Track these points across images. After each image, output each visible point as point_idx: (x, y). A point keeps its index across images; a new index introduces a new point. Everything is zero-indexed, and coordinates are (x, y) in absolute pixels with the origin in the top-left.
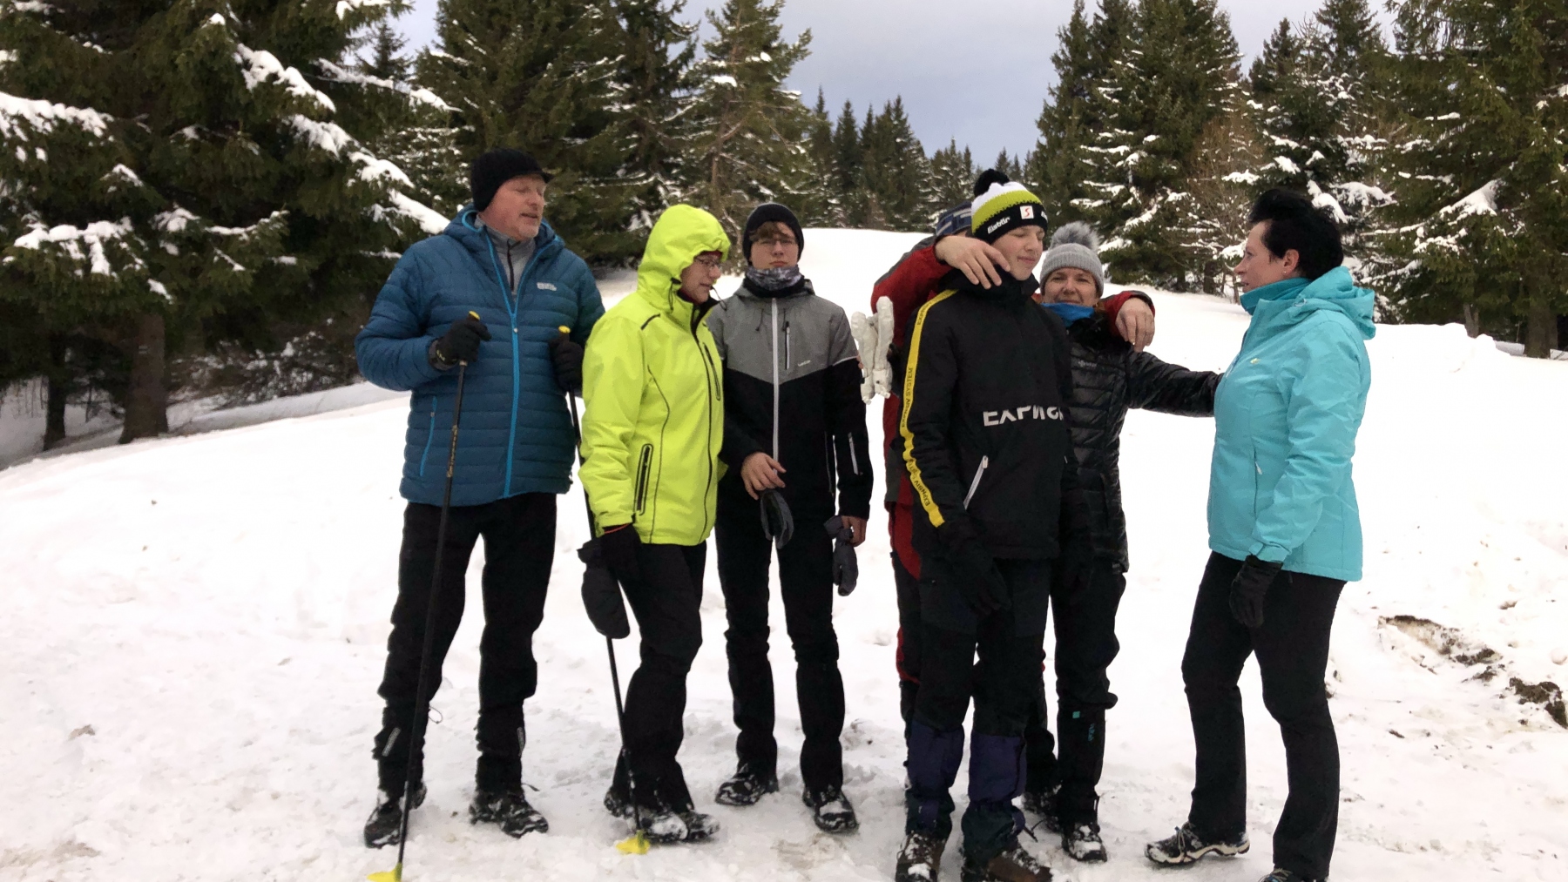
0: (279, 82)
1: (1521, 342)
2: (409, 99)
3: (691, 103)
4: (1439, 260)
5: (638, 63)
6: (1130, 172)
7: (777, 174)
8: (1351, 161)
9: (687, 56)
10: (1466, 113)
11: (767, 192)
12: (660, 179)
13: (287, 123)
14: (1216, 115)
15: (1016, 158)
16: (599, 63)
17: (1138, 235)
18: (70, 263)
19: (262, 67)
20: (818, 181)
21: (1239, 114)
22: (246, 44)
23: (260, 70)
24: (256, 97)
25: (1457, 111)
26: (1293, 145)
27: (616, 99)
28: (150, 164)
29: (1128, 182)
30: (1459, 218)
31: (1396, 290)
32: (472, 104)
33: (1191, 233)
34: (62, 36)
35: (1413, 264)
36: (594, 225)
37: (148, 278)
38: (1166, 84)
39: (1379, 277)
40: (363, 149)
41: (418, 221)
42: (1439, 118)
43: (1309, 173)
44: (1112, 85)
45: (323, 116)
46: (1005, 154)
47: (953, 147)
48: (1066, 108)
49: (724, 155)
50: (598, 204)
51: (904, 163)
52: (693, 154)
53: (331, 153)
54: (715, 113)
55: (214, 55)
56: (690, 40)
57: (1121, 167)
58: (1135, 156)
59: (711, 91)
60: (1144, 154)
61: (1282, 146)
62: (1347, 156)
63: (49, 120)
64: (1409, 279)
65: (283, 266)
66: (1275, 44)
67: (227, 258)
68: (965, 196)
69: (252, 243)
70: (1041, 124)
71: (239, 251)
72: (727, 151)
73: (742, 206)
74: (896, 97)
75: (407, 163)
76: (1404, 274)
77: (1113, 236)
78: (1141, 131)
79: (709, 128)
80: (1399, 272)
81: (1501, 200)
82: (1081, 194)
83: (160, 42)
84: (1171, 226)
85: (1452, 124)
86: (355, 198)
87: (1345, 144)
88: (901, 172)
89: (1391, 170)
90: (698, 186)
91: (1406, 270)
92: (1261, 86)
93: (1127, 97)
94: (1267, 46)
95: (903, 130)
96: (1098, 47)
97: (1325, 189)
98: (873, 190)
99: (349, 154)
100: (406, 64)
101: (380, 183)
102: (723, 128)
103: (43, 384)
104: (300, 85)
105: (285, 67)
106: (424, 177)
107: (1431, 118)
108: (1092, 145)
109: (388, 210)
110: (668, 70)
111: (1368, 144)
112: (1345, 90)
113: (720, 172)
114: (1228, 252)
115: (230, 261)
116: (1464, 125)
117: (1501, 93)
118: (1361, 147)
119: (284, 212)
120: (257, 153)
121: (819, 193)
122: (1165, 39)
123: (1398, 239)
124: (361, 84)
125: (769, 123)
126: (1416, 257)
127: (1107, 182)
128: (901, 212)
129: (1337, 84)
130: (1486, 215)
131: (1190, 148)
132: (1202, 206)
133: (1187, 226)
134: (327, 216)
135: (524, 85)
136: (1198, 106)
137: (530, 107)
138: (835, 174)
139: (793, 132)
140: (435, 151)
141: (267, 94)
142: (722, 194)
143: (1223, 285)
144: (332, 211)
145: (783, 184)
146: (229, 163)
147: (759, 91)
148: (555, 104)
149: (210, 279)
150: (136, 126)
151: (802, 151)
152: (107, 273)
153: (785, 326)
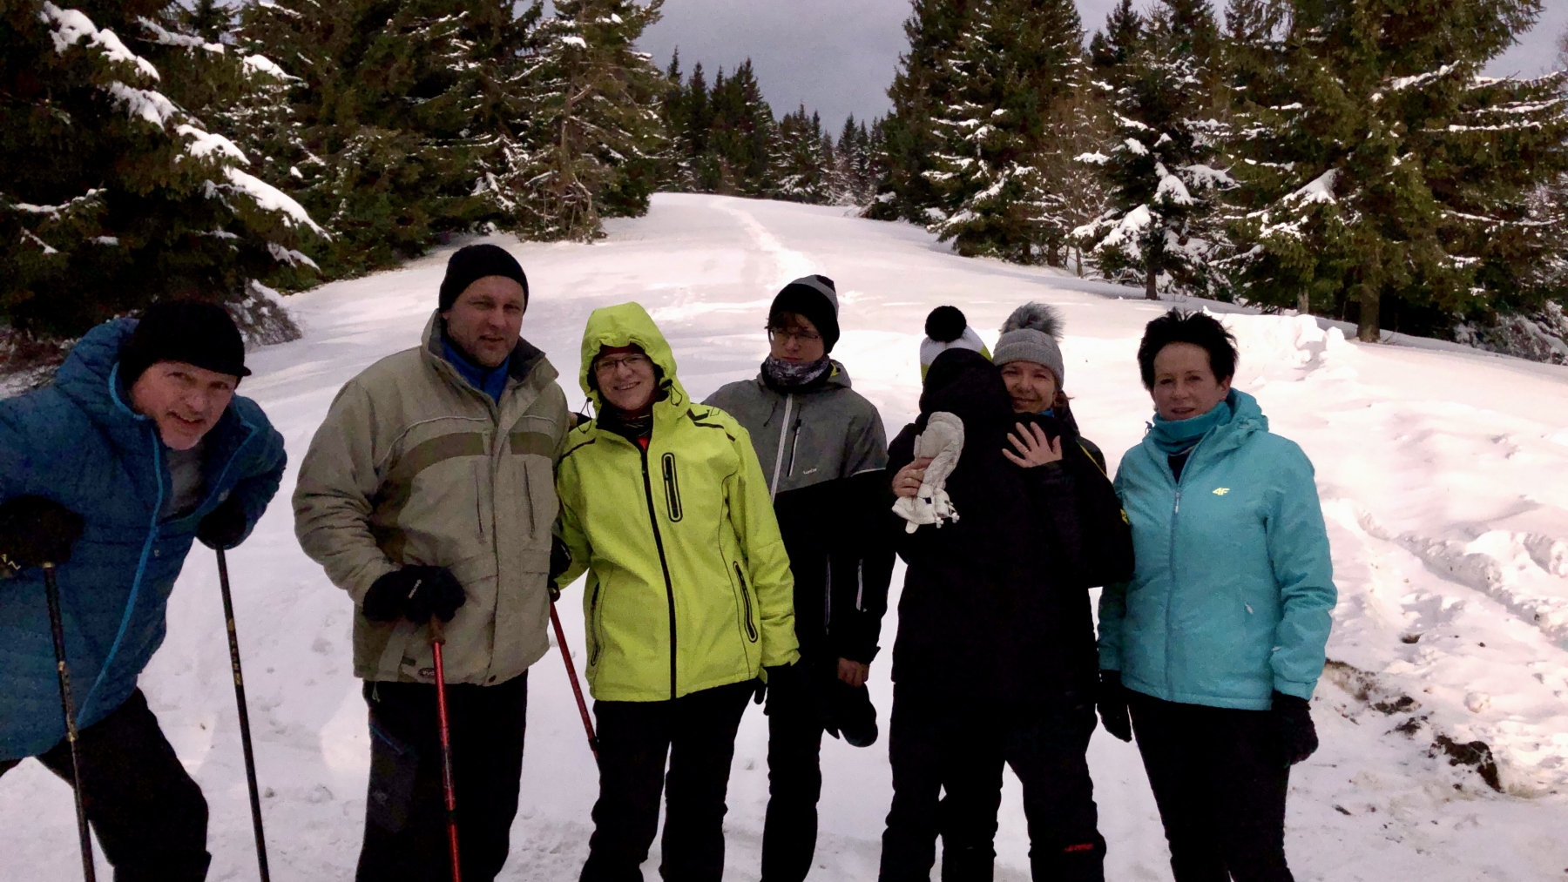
0: (93, 45)
1: (1353, 322)
2: (243, 66)
3: (539, 62)
4: (1283, 246)
5: (482, 20)
6: (978, 146)
7: (630, 138)
8: (1196, 143)
9: (534, 15)
10: (1308, 103)
11: (618, 156)
12: (506, 141)
13: (103, 89)
14: (1062, 90)
15: (863, 123)
16: (442, 19)
17: (986, 209)
19: (72, 29)
20: (669, 144)
21: (1082, 89)
23: (70, 31)
24: (67, 61)
25: (1300, 102)
26: (1142, 126)
27: (461, 60)
29: (976, 155)
30: (1301, 206)
31: (1241, 273)
32: (306, 60)
33: (1037, 207)
35: (1257, 248)
36: (438, 188)
38: (1013, 59)
39: (1224, 260)
40: (192, 120)
41: (255, 198)
42: (1283, 108)
43: (1157, 155)
44: (962, 58)
45: (146, 84)
46: (852, 119)
47: (802, 112)
48: (916, 77)
49: (574, 117)
50: (441, 167)
51: (754, 127)
52: (541, 116)
53: (155, 124)
54: (563, 74)
55: (17, 14)
57: (970, 140)
58: (984, 130)
59: (560, 51)
60: (993, 128)
61: (1131, 128)
62: (1192, 139)
64: (1254, 262)
65: (104, 247)
66: (1117, 19)
67: (36, 239)
68: (814, 162)
69: (65, 225)
70: (892, 93)
71: (51, 231)
72: (573, 114)
73: (593, 171)
74: (746, 60)
76: (1248, 257)
77: (963, 209)
78: (990, 105)
79: (556, 89)
80: (1244, 255)
81: (1339, 189)
82: (932, 165)
84: (1018, 200)
85: (1295, 112)
86: (184, 176)
87: (1190, 127)
88: (751, 136)
89: (1237, 156)
90: (547, 150)
91: (1250, 254)
92: (1103, 61)
93: (975, 70)
94: (1109, 20)
95: (752, 92)
96: (947, 17)
97: (1172, 171)
98: (723, 155)
99: (176, 126)
100: (230, 13)
101: (212, 159)
102: (572, 90)
104: (119, 51)
105: (100, 30)
106: (254, 136)
107: (1276, 107)
108: (940, 117)
109: (221, 186)
110: (513, 28)
111: (1213, 128)
112: (1191, 74)
113: (569, 135)
114: (1079, 232)
115: (40, 242)
116: (1306, 114)
117: (1340, 85)
118: (1206, 130)
119: (101, 190)
120: (68, 122)
121: (671, 155)
122: (1013, 13)
123: (1245, 224)
124: (186, 47)
125: (620, 85)
126: (1261, 241)
127: (957, 155)
128: (751, 176)
129: (1183, 67)
130: (1325, 204)
131: (1037, 122)
132: (1048, 180)
133: (1032, 200)
134: (152, 192)
135: (362, 40)
136: (1044, 82)
137: (368, 64)
138: (685, 136)
139: (644, 95)
140: (265, 108)
141: (79, 59)
142: (572, 158)
143: (1067, 258)
144: (157, 187)
145: (635, 150)
146: (35, 133)
147: (610, 53)
148: (396, 62)
149: (17, 261)
151: (655, 116)
153: (796, 424)
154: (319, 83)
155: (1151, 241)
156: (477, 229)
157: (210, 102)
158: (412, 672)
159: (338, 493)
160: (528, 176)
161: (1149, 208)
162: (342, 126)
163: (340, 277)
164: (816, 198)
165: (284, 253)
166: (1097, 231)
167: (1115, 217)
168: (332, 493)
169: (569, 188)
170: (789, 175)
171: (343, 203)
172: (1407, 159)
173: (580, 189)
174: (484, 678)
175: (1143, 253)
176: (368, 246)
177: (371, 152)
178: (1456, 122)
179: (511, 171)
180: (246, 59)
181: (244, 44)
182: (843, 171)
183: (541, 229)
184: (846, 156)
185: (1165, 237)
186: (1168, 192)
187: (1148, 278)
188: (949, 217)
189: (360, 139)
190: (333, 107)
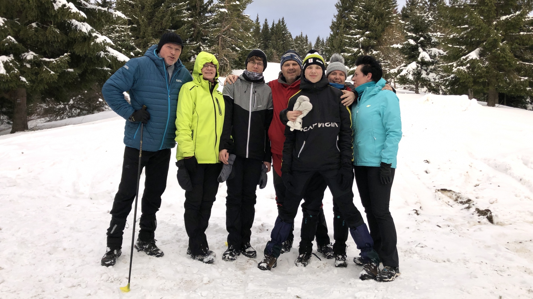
0: (66, 7)
1: (486, 102)
2: (113, 15)
3: (212, 18)
4: (461, 74)
5: (193, 4)
6: (360, 44)
7: (242, 43)
8: (433, 41)
9: (211, 2)
10: (470, 25)
11: (238, 49)
12: (201, 44)
13: (69, 22)
14: (389, 25)
15: (323, 39)
16: (180, 4)
19: (60, 2)
20: (256, 46)
21: (397, 25)
24: (58, 13)
25: (467, 25)
26: (414, 35)
27: (186, 16)
28: (20, 35)
29: (360, 47)
30: (467, 60)
31: (447, 84)
32: (136, 17)
35: (452, 76)
37: (19, 76)
38: (373, 14)
39: (441, 80)
40: (97, 32)
41: (116, 57)
42: (461, 27)
43: (419, 45)
44: (355, 14)
45: (82, 20)
46: (319, 37)
47: (302, 35)
48: (340, 22)
51: (285, 40)
52: (213, 36)
53: (85, 33)
54: (220, 22)
57: (357, 42)
58: (362, 39)
59: (219, 14)
60: (365, 38)
61: (410, 36)
62: (432, 39)
64: (451, 81)
65: (69, 72)
66: (410, 1)
67: (48, 69)
68: (305, 52)
69: (57, 65)
70: (332, 28)
71: (53, 67)
72: (223, 35)
73: (230, 54)
74: (282, 18)
75: (113, 37)
78: (364, 30)
79: (218, 27)
80: (448, 78)
81: (481, 55)
82: (344, 51)
85: (466, 29)
86: (94, 49)
87: (431, 35)
88: (283, 44)
89: (445, 44)
90: (214, 47)
91: (450, 77)
92: (405, 16)
93: (359, 19)
94: (407, 2)
95: (284, 28)
96: (350, 1)
97: (424, 50)
98: (274, 49)
99: (92, 33)
100: (112, 3)
101: (102, 44)
102: (223, 27)
104: (74, 9)
105: (68, 3)
106: (119, 42)
107: (459, 27)
108: (347, 35)
109: (106, 53)
110: (204, 6)
111: (439, 36)
112: (431, 17)
113: (222, 42)
114: (392, 71)
115: (49, 70)
116: (470, 29)
117: (482, 19)
118: (436, 36)
119: (69, 54)
120: (59, 33)
123: (448, 67)
124: (96, 9)
125: (239, 25)
126: (453, 73)
127: (353, 47)
129: (429, 15)
130: (476, 60)
131: (380, 36)
132: (384, 55)
134: (84, 55)
135: (154, 11)
136: (383, 22)
137: (156, 19)
138: (262, 43)
139: (247, 29)
140: (123, 33)
141: (62, 12)
142: (223, 50)
143: (390, 82)
144: (86, 53)
145: (244, 46)
146: (48, 36)
147: (235, 14)
148: (165, 18)
149: (42, 76)
150: (15, 22)
151: (250, 35)
152: (5, 74)
153: (255, 92)
155: (417, 74)
161: (416, 63)
162: (147, 39)
166: (398, 71)
167: (405, 66)
169: (221, 59)
172: (504, 43)
173: (225, 60)
175: (414, 78)
178: (523, 31)
180: (114, 12)
185: (422, 73)
186: (423, 57)
187: (416, 87)
188: (350, 68)
189: (153, 43)
190: (144, 33)
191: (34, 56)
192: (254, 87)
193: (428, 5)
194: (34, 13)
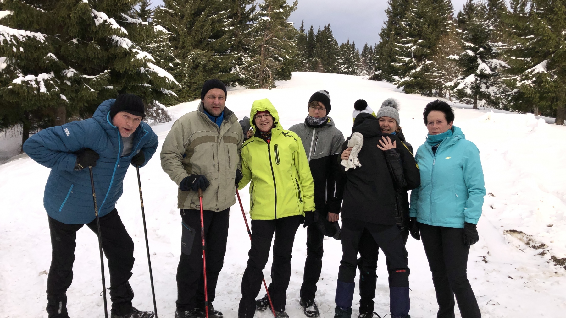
0: (107, 23)
1: (554, 117)
2: (154, 29)
3: (254, 26)
4: (526, 89)
5: (235, 12)
6: (412, 53)
7: (285, 52)
8: (493, 51)
9: (253, 9)
10: (537, 35)
11: (281, 59)
12: (243, 54)
13: (110, 38)
14: (444, 32)
15: (371, 46)
16: (221, 12)
17: (415, 76)
18: (32, 88)
19: (101, 18)
20: (299, 54)
21: (452, 32)
22: (95, 9)
24: (99, 29)
25: (533, 35)
26: (473, 45)
27: (227, 25)
28: (61, 52)
29: (412, 57)
30: (533, 74)
31: (509, 99)
32: (175, 27)
33: (434, 75)
34: (29, 6)
35: (516, 90)
36: (219, 70)
37: (60, 94)
38: (426, 21)
39: (503, 95)
40: (137, 47)
41: (157, 73)
42: (527, 37)
43: (478, 56)
44: (406, 21)
45: (123, 36)
46: (367, 45)
47: (348, 42)
48: (390, 29)
49: (266, 45)
50: (220, 63)
51: (331, 48)
52: (255, 45)
53: (126, 49)
54: (262, 30)
55: (84, 14)
56: (253, 4)
57: (409, 51)
58: (414, 47)
59: (262, 22)
60: (418, 47)
61: (469, 46)
62: (492, 50)
63: (24, 37)
64: (514, 95)
65: (109, 89)
66: (467, 6)
67: (88, 86)
68: (352, 60)
69: (97, 82)
70: (382, 35)
71: (93, 84)
73: (272, 64)
74: (328, 24)
75: (151, 48)
76: (512, 93)
77: (406, 76)
78: (417, 38)
79: (260, 36)
80: (510, 93)
81: (548, 67)
82: (395, 60)
83: (65, 8)
84: (427, 73)
85: (532, 39)
86: (134, 65)
87: (491, 46)
88: (329, 52)
89: (508, 56)
90: (256, 57)
91: (513, 92)
92: (461, 22)
93: (412, 26)
94: (464, 6)
95: (330, 35)
96: (402, 7)
97: (484, 62)
98: (319, 58)
99: (132, 49)
100: (151, 11)
101: (143, 60)
102: (265, 36)
103: (21, 126)
104: (115, 25)
105: (109, 19)
106: (158, 53)
107: (524, 37)
108: (399, 43)
109: (146, 69)
110: (246, 14)
111: (500, 46)
112: (492, 26)
113: (264, 52)
114: (448, 84)
115: (89, 88)
116: (536, 40)
117: (550, 29)
118: (498, 47)
119: (109, 71)
120: (99, 49)
121: (299, 59)
122: (426, 5)
123: (510, 81)
124: (136, 23)
125: (282, 34)
126: (517, 87)
127: (404, 57)
128: (329, 66)
129: (489, 23)
130: (543, 73)
131: (434, 44)
132: (439, 65)
133: (433, 73)
134: (124, 71)
135: (194, 19)
136: (437, 30)
137: (196, 28)
138: (306, 52)
139: (291, 37)
140: (161, 43)
141: (103, 28)
142: (265, 60)
143: (445, 94)
144: (126, 69)
145: (287, 56)
146: (89, 52)
147: (279, 22)
148: (205, 27)
149: (82, 94)
150: (56, 38)
151: (294, 44)
152: (46, 92)
153: (316, 138)
154: (179, 35)
155: (476, 88)
156: (232, 85)
157: (143, 41)
158: (194, 206)
159: (173, 153)
160: (249, 66)
161: (475, 75)
162: (187, 49)
163: (186, 101)
164: (353, 73)
165: (166, 91)
166: (455, 84)
167: (462, 79)
168: (171, 153)
169: (263, 70)
170: (343, 65)
171: (187, 76)
173: (268, 71)
174: (215, 209)
175: (472, 92)
176: (195, 90)
177: (196, 58)
179: (244, 64)
180: (155, 27)
181: (155, 22)
182: (363, 63)
183: (254, 84)
184: (364, 58)
185: (481, 86)
186: (482, 69)
187: (474, 101)
188: (401, 79)
189: (193, 54)
190: (184, 43)
191: (75, 73)
192: (317, 133)
193: (487, 10)
194: (74, 30)
